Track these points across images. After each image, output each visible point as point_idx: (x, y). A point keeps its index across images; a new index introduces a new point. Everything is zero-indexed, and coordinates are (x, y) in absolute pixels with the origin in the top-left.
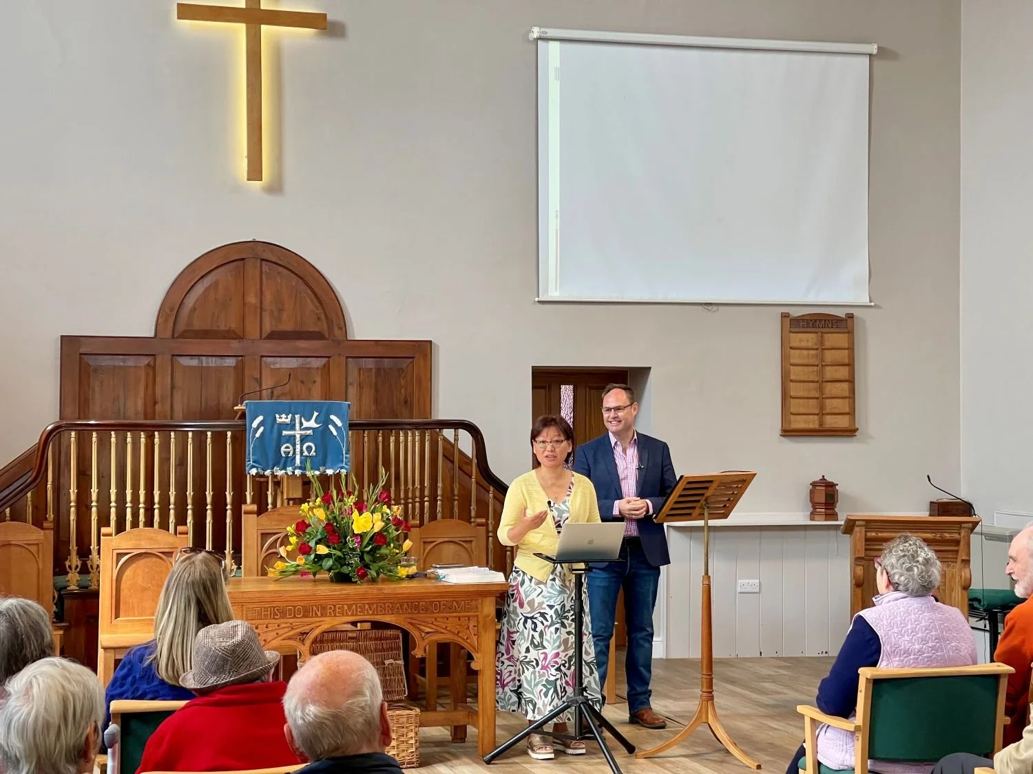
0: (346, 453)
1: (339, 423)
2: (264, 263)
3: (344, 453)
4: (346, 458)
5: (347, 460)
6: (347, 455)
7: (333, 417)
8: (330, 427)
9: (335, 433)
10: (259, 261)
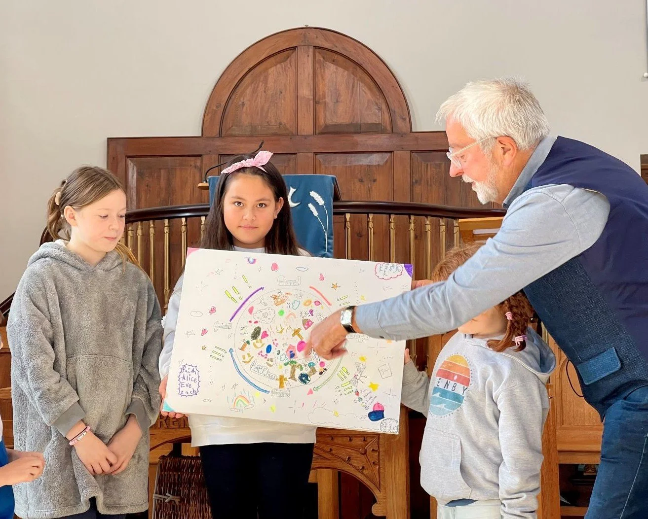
0: (328, 238)
1: (321, 202)
2: (317, 50)
3: (326, 238)
4: (328, 244)
5: (330, 246)
6: (330, 241)
7: (313, 194)
8: (310, 205)
9: (316, 213)
10: (311, 50)
